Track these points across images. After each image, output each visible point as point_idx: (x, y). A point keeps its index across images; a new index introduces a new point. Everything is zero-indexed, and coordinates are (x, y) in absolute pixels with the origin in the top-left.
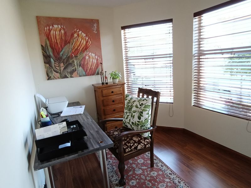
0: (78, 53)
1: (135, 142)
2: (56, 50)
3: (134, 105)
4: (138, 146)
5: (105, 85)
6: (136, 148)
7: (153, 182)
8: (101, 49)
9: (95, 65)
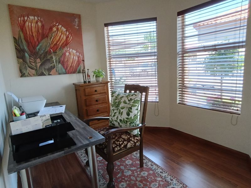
0: (57, 49)
1: (125, 140)
2: (31, 43)
3: (122, 101)
4: (127, 144)
5: (87, 83)
6: (125, 146)
7: (144, 182)
8: (82, 45)
9: (76, 62)
